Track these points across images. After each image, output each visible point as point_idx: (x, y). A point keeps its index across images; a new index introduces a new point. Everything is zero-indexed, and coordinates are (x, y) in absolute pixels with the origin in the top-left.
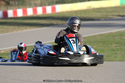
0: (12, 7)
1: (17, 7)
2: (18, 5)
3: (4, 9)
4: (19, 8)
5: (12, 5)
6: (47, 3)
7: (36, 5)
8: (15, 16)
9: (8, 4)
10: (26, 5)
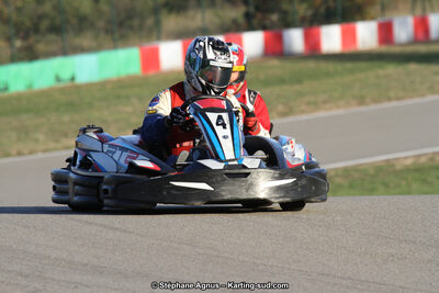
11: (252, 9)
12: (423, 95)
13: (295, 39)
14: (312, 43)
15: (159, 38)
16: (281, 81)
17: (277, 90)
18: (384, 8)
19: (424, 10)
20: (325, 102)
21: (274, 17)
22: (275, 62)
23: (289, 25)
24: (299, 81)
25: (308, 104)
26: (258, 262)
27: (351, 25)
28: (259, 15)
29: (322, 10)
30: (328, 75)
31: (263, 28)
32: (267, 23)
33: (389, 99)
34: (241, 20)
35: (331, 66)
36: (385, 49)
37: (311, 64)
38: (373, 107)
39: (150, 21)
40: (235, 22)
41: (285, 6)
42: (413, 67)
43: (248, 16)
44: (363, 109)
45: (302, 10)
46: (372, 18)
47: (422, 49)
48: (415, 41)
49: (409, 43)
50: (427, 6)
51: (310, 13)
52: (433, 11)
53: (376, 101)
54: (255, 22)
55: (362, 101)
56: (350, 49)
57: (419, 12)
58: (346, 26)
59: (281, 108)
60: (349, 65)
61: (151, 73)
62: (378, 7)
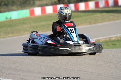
12: (107, 22)
14: (77, 8)
15: (34, 7)
20: (80, 24)
21: (66, 1)
23: (70, 3)
26: (61, 67)
28: (62, 0)
30: (81, 16)
31: (63, 4)
32: (64, 2)
33: (98, 23)
34: (57, 2)
35: (82, 14)
36: (97, 9)
37: (76, 14)
38: (93, 25)
39: (32, 2)
40: (55, 2)
42: (104, 14)
43: (59, 0)
44: (91, 25)
46: (93, 1)
47: (107, 9)
48: (105, 7)
49: (103, 8)
53: (94, 23)
54: (61, 2)
55: (90, 23)
56: (87, 10)
58: (86, 3)
60: (87, 14)
61: (32, 16)
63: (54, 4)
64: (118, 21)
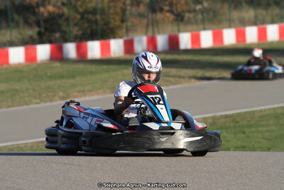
0: (190, 27)
1: (202, 27)
2: (203, 21)
3: (170, 29)
4: (204, 29)
5: (189, 22)
6: (269, 18)
7: (245, 23)
8: (196, 47)
9: (180, 19)
10: (220, 22)
11: (43, 30)
13: (71, 49)
14: (82, 52)
16: (61, 77)
17: (58, 82)
18: (127, 30)
19: (153, 32)
20: (90, 91)
21: (57, 35)
22: (57, 64)
23: (67, 41)
24: (73, 77)
25: (79, 92)
27: (107, 41)
28: (47, 34)
29: (88, 31)
30: (92, 73)
31: (50, 42)
32: (53, 38)
34: (35, 36)
35: (93, 68)
36: (128, 57)
37: (81, 66)
40: (31, 37)
41: (64, 28)
43: (40, 34)
45: (75, 31)
46: (121, 37)
50: (156, 29)
51: (80, 32)
52: (159, 33)
54: (45, 38)
56: (107, 57)
57: (150, 34)
58: (103, 41)
59: (61, 94)
60: (105, 67)
62: (124, 30)
63: (29, 43)
64: (179, 86)
